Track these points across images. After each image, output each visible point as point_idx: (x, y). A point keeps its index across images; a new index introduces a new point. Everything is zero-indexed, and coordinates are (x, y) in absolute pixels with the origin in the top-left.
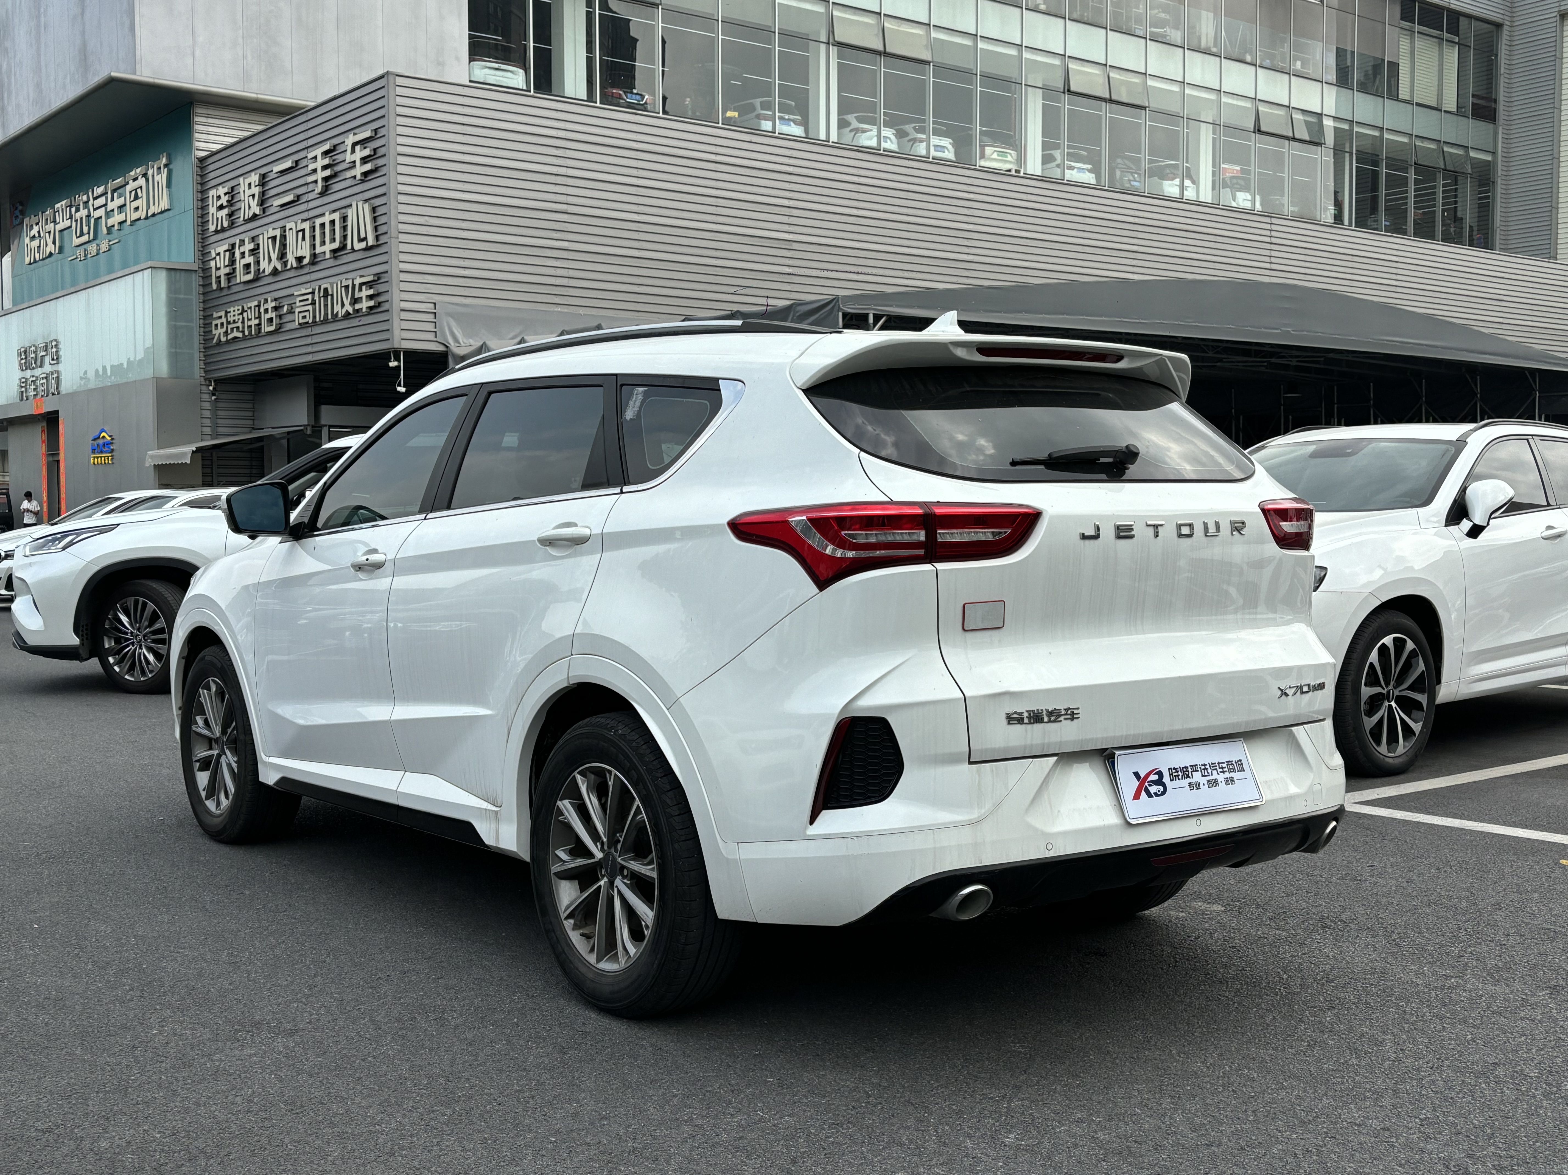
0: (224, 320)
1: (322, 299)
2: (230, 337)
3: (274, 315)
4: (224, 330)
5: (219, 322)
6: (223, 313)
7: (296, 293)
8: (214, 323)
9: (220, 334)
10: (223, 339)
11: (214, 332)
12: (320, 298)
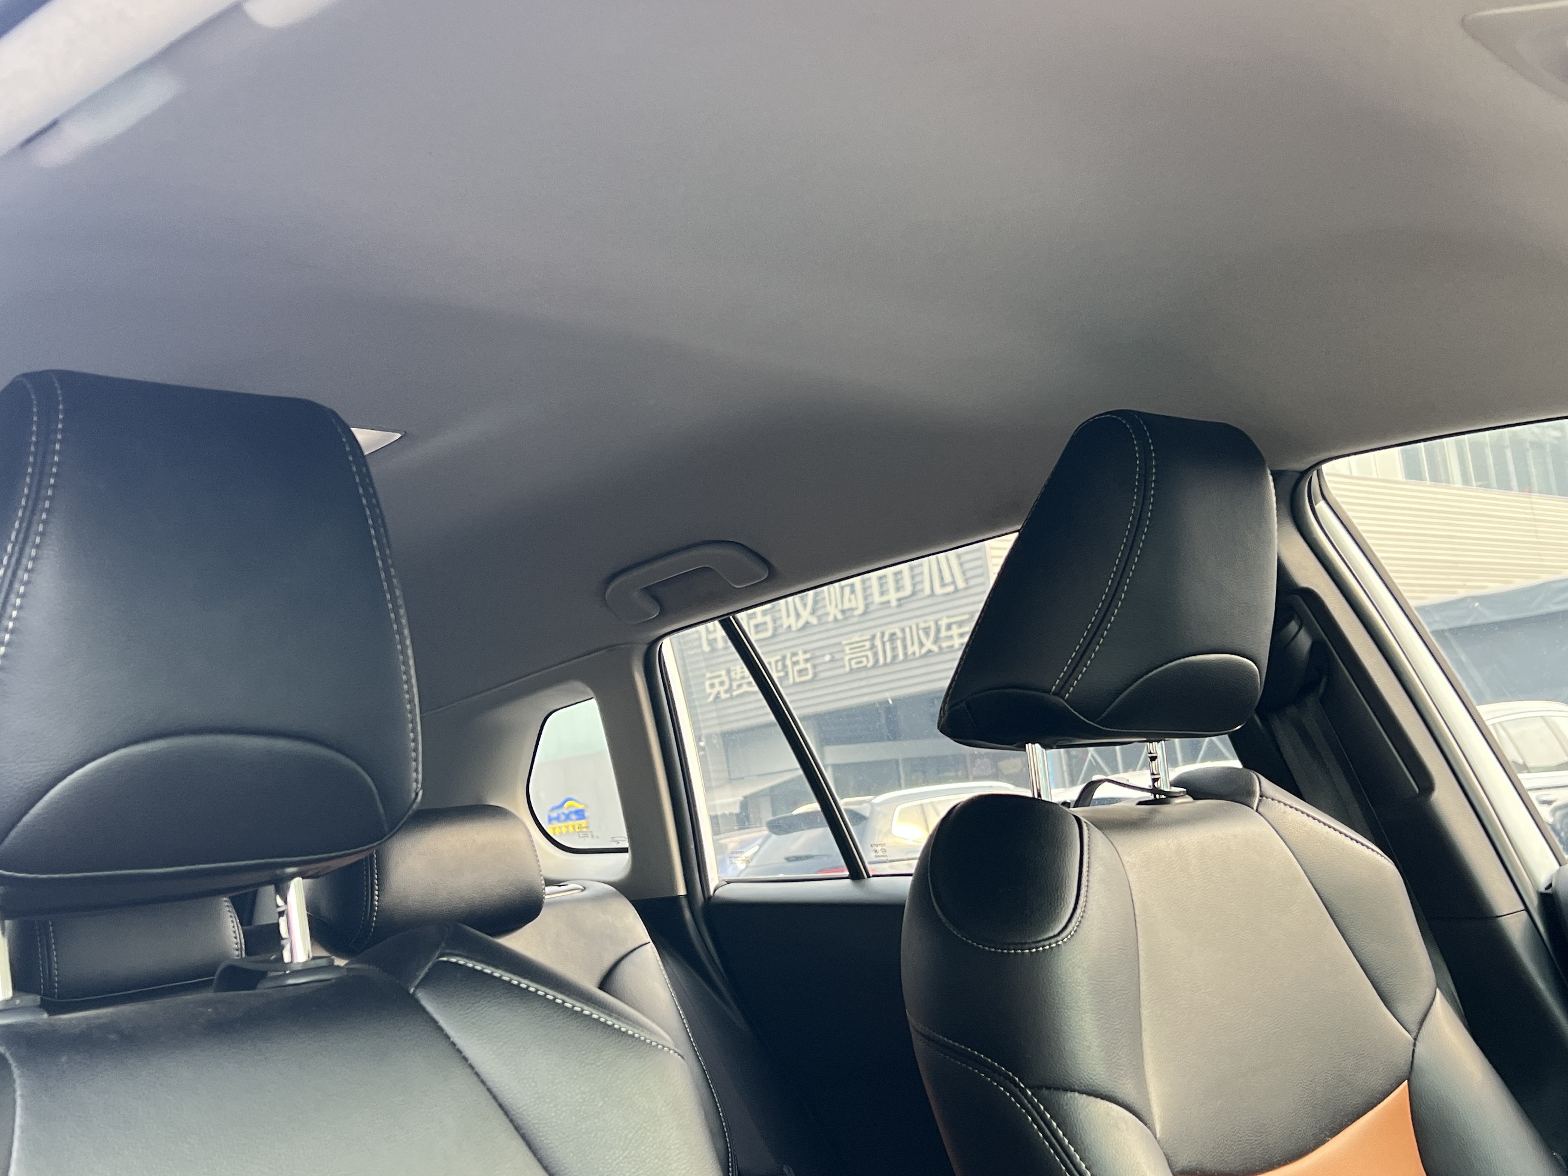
0: (725, 679)
1: (888, 646)
2: (735, 693)
3: (809, 665)
4: (726, 686)
5: (716, 681)
6: (723, 673)
7: (844, 642)
8: (708, 683)
9: (719, 693)
10: (724, 696)
11: (708, 690)
12: (884, 644)
